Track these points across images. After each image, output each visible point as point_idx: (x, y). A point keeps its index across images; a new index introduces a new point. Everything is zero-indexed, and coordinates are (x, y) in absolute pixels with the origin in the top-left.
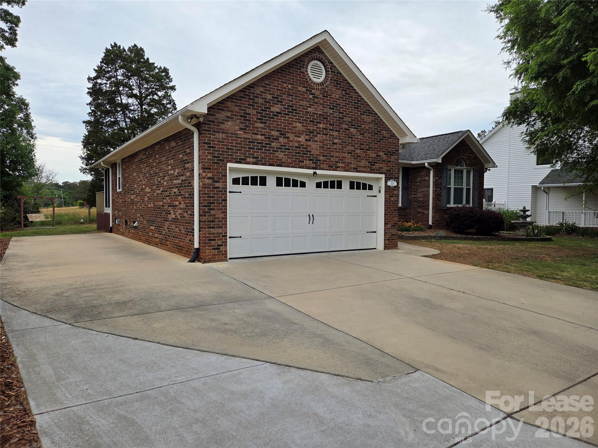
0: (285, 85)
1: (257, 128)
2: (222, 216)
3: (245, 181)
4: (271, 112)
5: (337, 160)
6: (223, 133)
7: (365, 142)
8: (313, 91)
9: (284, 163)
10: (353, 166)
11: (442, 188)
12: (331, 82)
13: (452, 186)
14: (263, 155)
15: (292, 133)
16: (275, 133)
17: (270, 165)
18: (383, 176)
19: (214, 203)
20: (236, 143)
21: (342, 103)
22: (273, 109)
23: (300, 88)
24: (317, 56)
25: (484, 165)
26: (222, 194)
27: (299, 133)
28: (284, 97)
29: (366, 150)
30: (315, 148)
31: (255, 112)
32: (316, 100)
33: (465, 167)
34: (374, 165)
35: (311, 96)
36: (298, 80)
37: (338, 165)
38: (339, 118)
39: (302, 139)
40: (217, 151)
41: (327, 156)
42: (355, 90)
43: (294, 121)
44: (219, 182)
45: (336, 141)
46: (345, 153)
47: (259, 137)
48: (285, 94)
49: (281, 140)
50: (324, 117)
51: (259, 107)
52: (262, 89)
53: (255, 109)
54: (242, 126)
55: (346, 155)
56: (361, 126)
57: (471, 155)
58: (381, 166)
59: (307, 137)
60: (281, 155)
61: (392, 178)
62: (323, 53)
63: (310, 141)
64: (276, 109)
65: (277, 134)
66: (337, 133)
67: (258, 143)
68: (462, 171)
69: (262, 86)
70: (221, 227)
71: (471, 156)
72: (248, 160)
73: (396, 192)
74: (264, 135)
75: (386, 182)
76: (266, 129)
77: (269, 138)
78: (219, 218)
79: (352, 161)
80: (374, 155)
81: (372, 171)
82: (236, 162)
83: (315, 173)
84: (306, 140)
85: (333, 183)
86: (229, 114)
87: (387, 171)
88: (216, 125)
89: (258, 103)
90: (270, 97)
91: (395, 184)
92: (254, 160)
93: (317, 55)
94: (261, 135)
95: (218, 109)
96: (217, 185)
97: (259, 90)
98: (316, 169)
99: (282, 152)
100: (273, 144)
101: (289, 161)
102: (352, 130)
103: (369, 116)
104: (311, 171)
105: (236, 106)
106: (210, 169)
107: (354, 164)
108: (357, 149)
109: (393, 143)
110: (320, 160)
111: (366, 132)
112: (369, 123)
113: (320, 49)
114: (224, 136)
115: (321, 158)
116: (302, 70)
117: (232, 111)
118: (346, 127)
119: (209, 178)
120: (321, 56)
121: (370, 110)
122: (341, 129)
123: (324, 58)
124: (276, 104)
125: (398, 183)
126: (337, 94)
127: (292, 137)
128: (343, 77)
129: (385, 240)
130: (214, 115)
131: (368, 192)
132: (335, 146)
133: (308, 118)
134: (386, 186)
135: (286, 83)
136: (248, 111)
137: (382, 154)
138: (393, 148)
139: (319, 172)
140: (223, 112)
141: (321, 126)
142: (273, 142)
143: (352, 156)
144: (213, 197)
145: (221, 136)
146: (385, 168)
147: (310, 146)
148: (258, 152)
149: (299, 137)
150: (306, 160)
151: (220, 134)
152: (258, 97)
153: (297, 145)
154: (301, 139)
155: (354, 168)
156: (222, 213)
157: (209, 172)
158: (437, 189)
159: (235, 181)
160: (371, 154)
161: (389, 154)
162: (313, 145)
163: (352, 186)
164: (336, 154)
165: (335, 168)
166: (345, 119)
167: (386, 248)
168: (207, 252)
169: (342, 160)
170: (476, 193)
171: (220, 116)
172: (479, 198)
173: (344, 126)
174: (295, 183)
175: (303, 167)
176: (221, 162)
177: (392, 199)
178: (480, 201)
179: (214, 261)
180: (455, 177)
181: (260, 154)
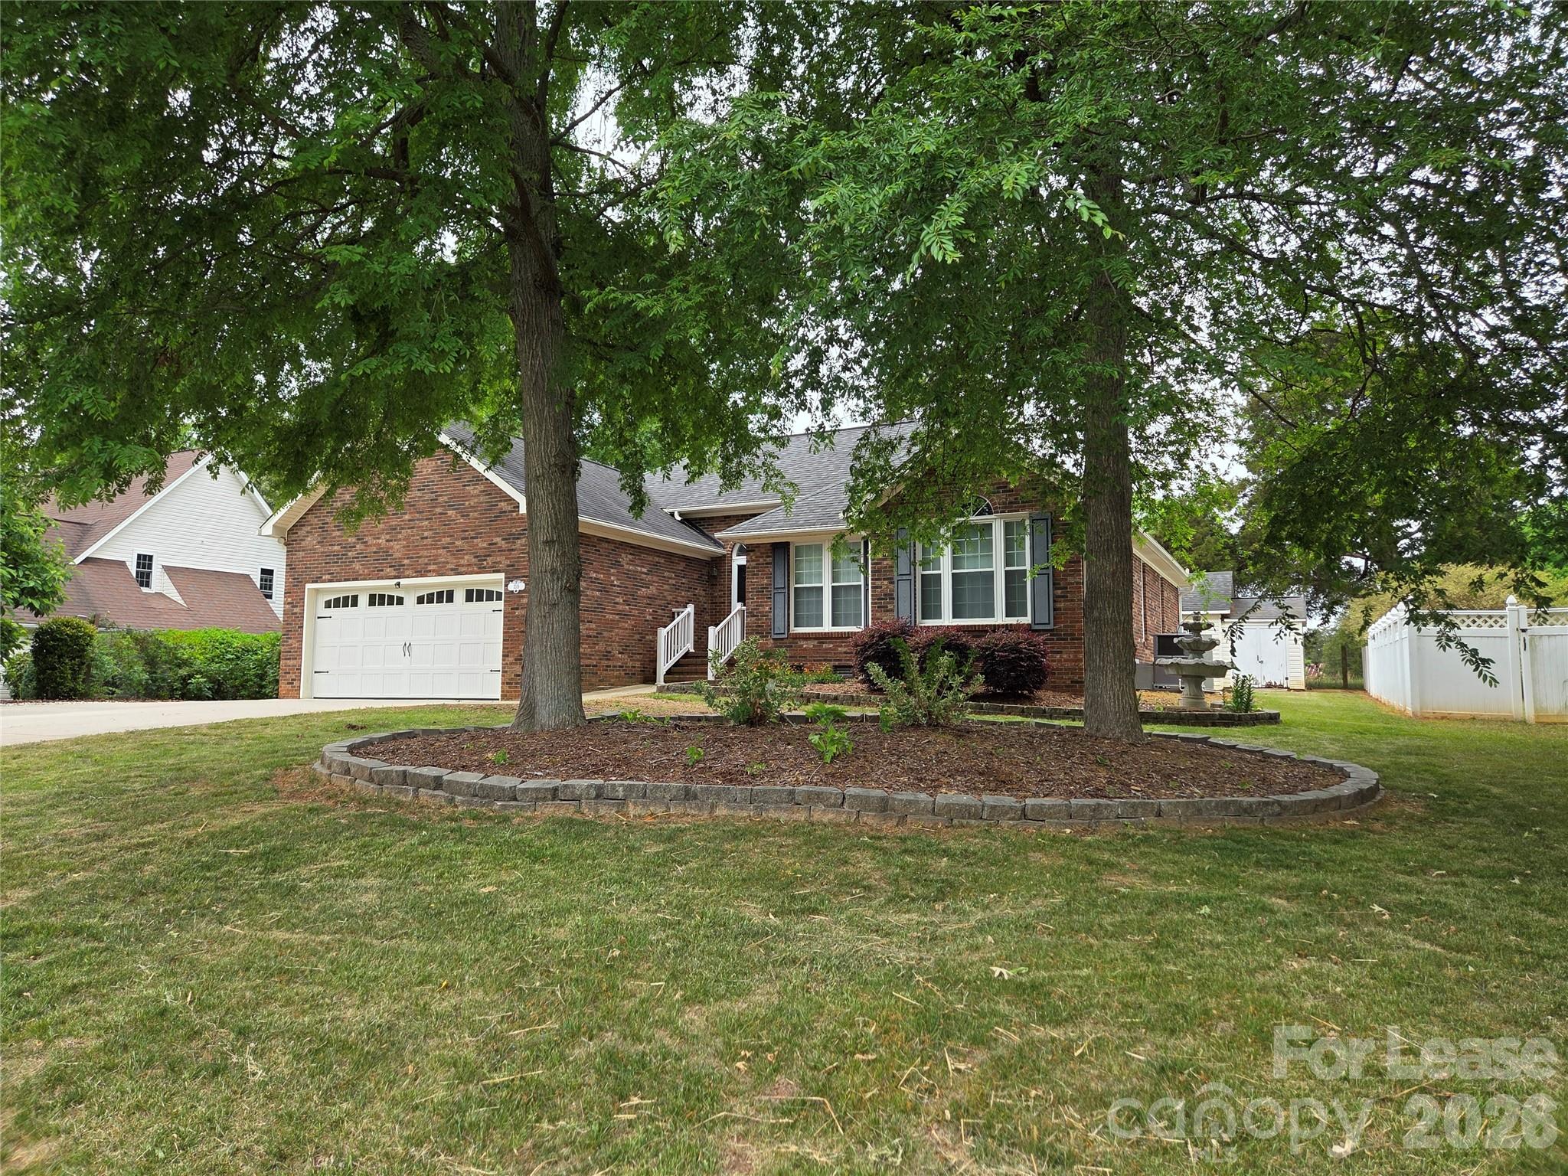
1: (334, 537)
2: (297, 645)
3: (337, 603)
6: (303, 550)
7: (469, 527)
9: (361, 575)
10: (450, 566)
11: (896, 578)
13: (946, 571)
14: (338, 569)
15: (371, 535)
17: (345, 580)
19: (291, 631)
20: (314, 560)
21: (436, 477)
26: (299, 620)
27: (378, 534)
29: (472, 538)
30: (397, 549)
33: (995, 515)
34: (485, 560)
37: (429, 568)
38: (432, 500)
39: (382, 540)
40: (297, 572)
41: (413, 558)
44: (297, 607)
45: (426, 534)
46: (440, 548)
47: (336, 548)
49: (358, 547)
50: (412, 504)
54: (319, 539)
55: (440, 551)
56: (464, 504)
58: (498, 559)
59: (388, 537)
60: (357, 566)
61: (517, 578)
63: (392, 541)
65: (354, 540)
66: (427, 523)
67: (334, 555)
68: (987, 528)
70: (296, 659)
72: (324, 577)
73: (525, 601)
74: (341, 544)
75: (507, 586)
76: (342, 537)
77: (345, 547)
78: (294, 648)
79: (450, 559)
80: (485, 545)
81: (482, 570)
82: (313, 582)
83: (400, 584)
84: (387, 541)
85: (440, 594)
86: (309, 528)
87: (508, 566)
88: (299, 544)
91: (522, 586)
94: (338, 545)
95: (301, 525)
96: (295, 610)
97: (336, 493)
98: (399, 577)
99: (359, 561)
100: (350, 554)
101: (366, 571)
102: (450, 513)
103: (479, 484)
104: (397, 582)
105: (316, 517)
106: (290, 593)
107: (452, 563)
108: (457, 539)
110: (404, 565)
111: (471, 511)
112: (479, 495)
114: (304, 554)
115: (406, 562)
117: (313, 524)
118: (442, 510)
119: (289, 603)
122: (434, 515)
126: (429, 468)
127: (370, 540)
129: (503, 683)
130: (298, 533)
131: (495, 604)
132: (425, 542)
134: (507, 592)
136: (327, 520)
137: (499, 540)
138: (521, 526)
139: (403, 581)
140: (304, 528)
141: (407, 517)
142: (350, 551)
143: (448, 551)
144: (290, 624)
146: (505, 562)
147: (392, 548)
148: (333, 566)
149: (379, 538)
150: (387, 567)
151: (301, 553)
152: (337, 501)
153: (375, 549)
154: (380, 541)
156: (297, 642)
158: (878, 583)
159: (328, 605)
160: (481, 543)
161: (511, 538)
162: (396, 546)
163: (469, 597)
164: (425, 553)
165: (422, 573)
166: (441, 499)
167: (504, 697)
168: (283, 686)
169: (434, 560)
170: (1043, 583)
171: (302, 533)
172: (1055, 596)
173: (438, 510)
174: (391, 600)
175: (382, 578)
176: (300, 584)
177: (517, 613)
178: (1061, 605)
179: (287, 698)
180: (957, 547)
181: (335, 569)
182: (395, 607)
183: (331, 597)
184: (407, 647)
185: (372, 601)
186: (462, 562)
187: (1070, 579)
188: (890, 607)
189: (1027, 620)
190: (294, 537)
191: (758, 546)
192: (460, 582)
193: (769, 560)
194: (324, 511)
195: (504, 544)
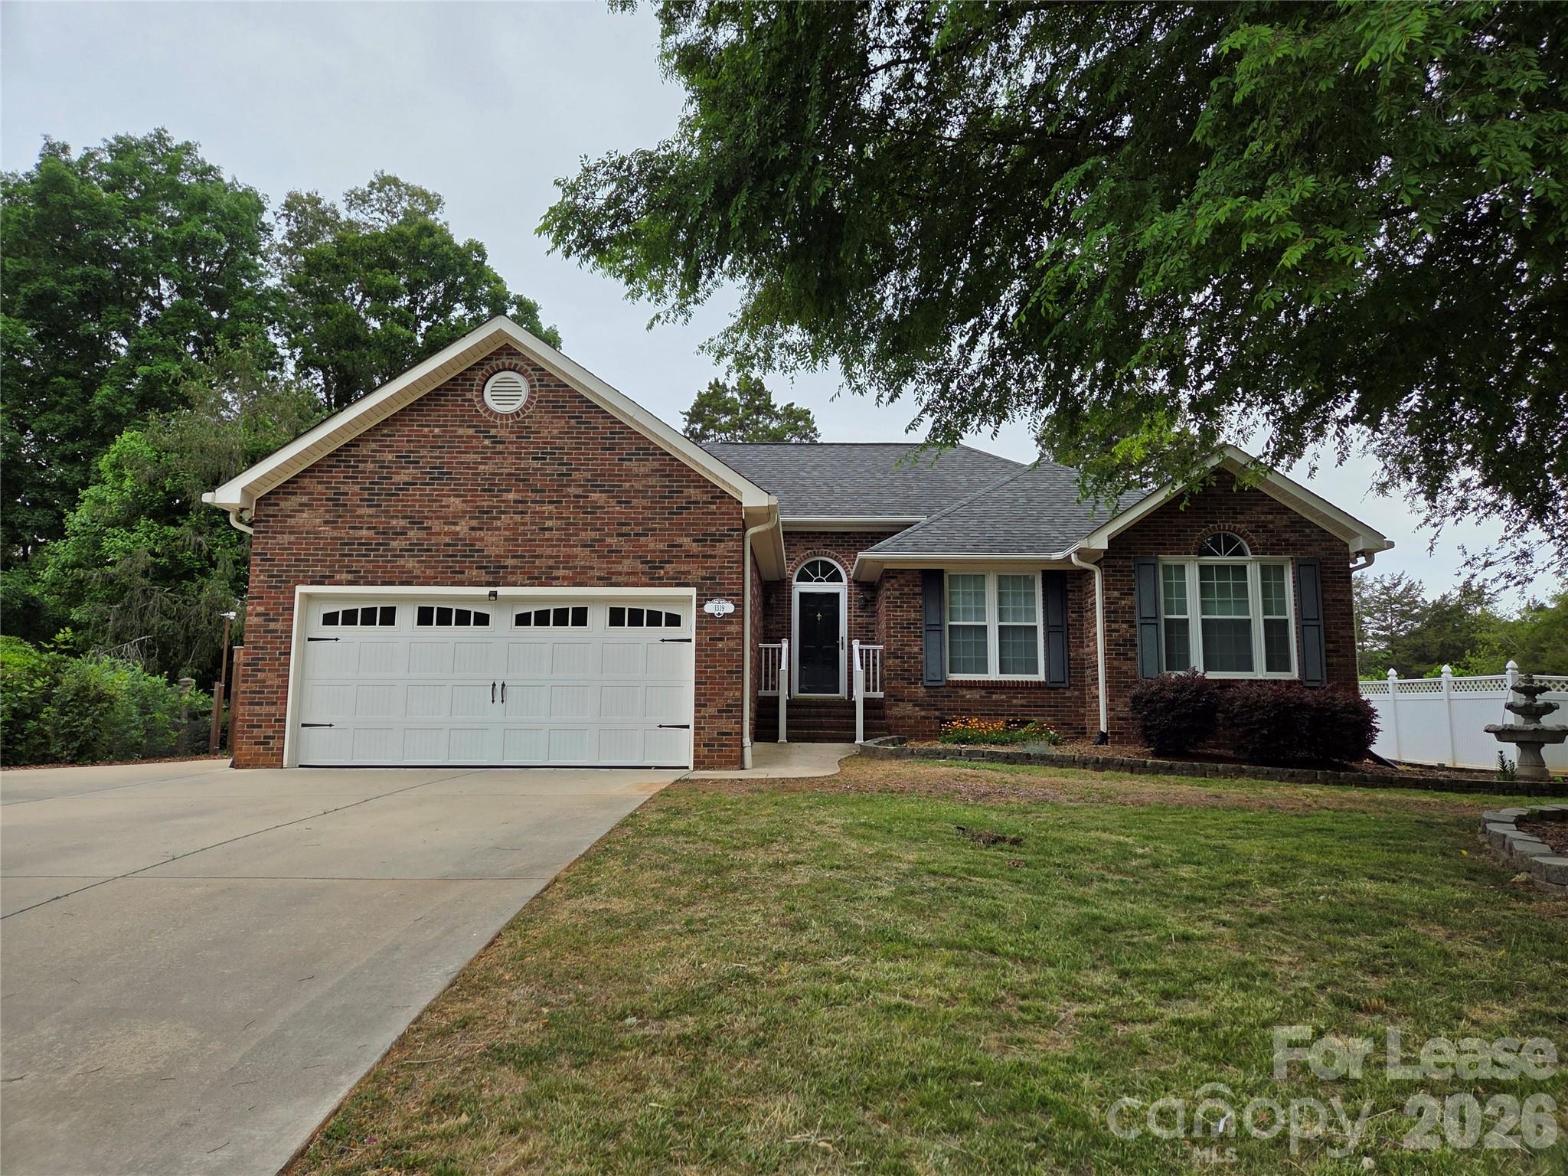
0: (426, 430)
1: (361, 516)
2: (277, 682)
3: (350, 618)
4: (393, 484)
5: (551, 562)
6: (291, 533)
7: (632, 519)
8: (493, 432)
9: (418, 577)
10: (596, 573)
11: (1137, 621)
12: (537, 407)
13: (1194, 616)
14: (370, 566)
15: (438, 518)
16: (399, 523)
18: (692, 592)
19: (264, 659)
20: (316, 549)
21: (568, 443)
22: (396, 479)
23: (461, 431)
24: (503, 363)
25: (1347, 545)
26: (282, 643)
27: (454, 517)
28: (424, 452)
29: (636, 535)
30: (493, 543)
31: (356, 488)
32: (500, 447)
33: (1250, 556)
34: (662, 568)
35: (487, 442)
36: (456, 416)
37: (555, 573)
38: (559, 475)
39: (462, 527)
40: (276, 565)
41: (524, 557)
42: (605, 412)
43: (444, 496)
44: (276, 620)
45: (549, 524)
46: (576, 546)
47: (364, 533)
48: (424, 447)
49: (411, 534)
50: (520, 479)
51: (368, 478)
52: (373, 446)
53: (358, 483)
54: (328, 517)
55: (578, 550)
56: (620, 486)
57: (1270, 517)
58: (684, 568)
59: (474, 523)
60: (410, 563)
61: (720, 595)
62: (520, 354)
63: (481, 529)
64: (403, 477)
65: (403, 523)
66: (551, 507)
67: (360, 544)
68: (1241, 571)
69: (373, 441)
70: (275, 703)
71: (1272, 522)
72: (338, 577)
73: (734, 629)
74: (375, 528)
75: (700, 606)
76: (378, 517)
77: (384, 533)
78: (272, 686)
79: (595, 562)
80: (661, 546)
81: (655, 581)
82: (313, 583)
83: (494, 594)
84: (472, 529)
85: (561, 613)
86: (305, 499)
87: (704, 578)
88: (280, 521)
89: (365, 472)
90: (390, 457)
91: (729, 608)
92: (350, 577)
93: (505, 360)
94: (369, 528)
95: (284, 493)
96: (272, 626)
97: (365, 450)
98: (496, 585)
99: (413, 556)
100: (394, 544)
102: (594, 496)
103: (647, 460)
104: (485, 591)
105: (318, 483)
106: (262, 598)
107: (599, 569)
108: (610, 535)
109: (722, 513)
110: (506, 567)
111: (634, 497)
112: (647, 476)
113: (510, 348)
114: (292, 538)
115: (509, 562)
116: (468, 396)
117: (312, 494)
118: (579, 491)
119: (258, 615)
120: (514, 362)
121: (648, 449)
122: (564, 497)
123: (521, 363)
124: (403, 468)
125: (740, 606)
126: (552, 428)
127: (436, 525)
128: (573, 391)
129: (697, 745)
130: (278, 505)
131: (664, 631)
132: (547, 535)
133: (479, 485)
134: (701, 616)
135: (429, 426)
136: (343, 488)
137: (686, 541)
138: (724, 525)
139: (502, 591)
140: (293, 498)
141: (511, 496)
142: (394, 540)
143: (592, 552)
144: (262, 648)
145: (287, 538)
146: (697, 572)
147: (482, 540)
148: (358, 561)
149: (455, 524)
150: (471, 568)
151: (286, 536)
152: (366, 462)
153: (447, 540)
154: (458, 528)
155: (600, 578)
156: (279, 676)
157: (259, 604)
158: (1114, 626)
159: (330, 619)
160: (652, 544)
161: (707, 539)
162: (489, 537)
163: (616, 618)
164: (548, 552)
165: (542, 580)
166: (575, 475)
167: (699, 764)
168: (244, 746)
169: (567, 562)
170: (1313, 634)
171: (289, 504)
172: (1327, 651)
173: (572, 490)
174: (463, 618)
175: (461, 584)
176: (284, 585)
177: (720, 645)
178: (1335, 660)
179: (256, 766)
180: (1204, 590)
181: (363, 565)
182: (472, 630)
183: (340, 608)
184: (499, 691)
185: (424, 617)
186: (619, 568)
187: (1342, 633)
188: (1130, 654)
189: (1294, 674)
190: (271, 510)
191: (902, 571)
192: (598, 595)
193: (918, 590)
194: (338, 474)
195: (695, 548)
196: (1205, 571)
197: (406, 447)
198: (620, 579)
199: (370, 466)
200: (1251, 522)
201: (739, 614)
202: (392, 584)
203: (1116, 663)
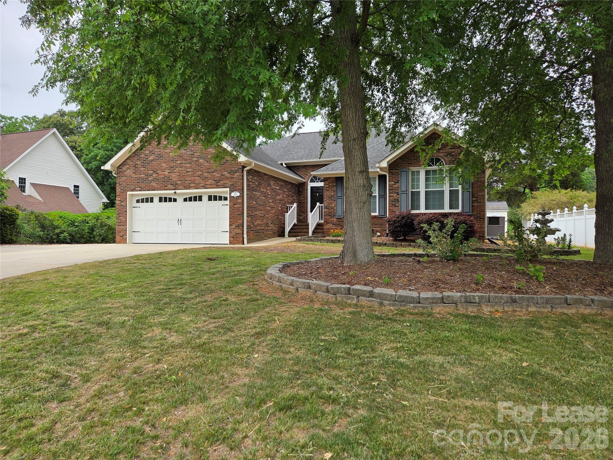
1: (141, 171)
2: (124, 219)
3: (143, 201)
7: (211, 167)
10: (201, 185)
11: (400, 193)
13: (422, 190)
14: (144, 185)
15: (160, 170)
16: (151, 172)
17: (148, 190)
18: (228, 189)
19: (121, 213)
20: (131, 181)
22: (149, 159)
26: (125, 208)
27: (164, 169)
29: (212, 172)
30: (174, 177)
31: (140, 162)
33: (445, 166)
34: (219, 182)
39: (166, 173)
40: (122, 186)
41: (182, 181)
43: (161, 163)
45: (189, 170)
47: (142, 175)
49: (154, 175)
51: (143, 159)
54: (134, 171)
55: (196, 178)
57: (453, 150)
58: (226, 182)
59: (169, 171)
60: (154, 184)
61: (236, 190)
63: (171, 173)
64: (151, 158)
65: (152, 172)
66: (189, 165)
67: (141, 179)
70: (124, 226)
71: (454, 152)
72: (137, 189)
73: (241, 201)
74: (145, 174)
75: (230, 194)
76: (145, 170)
77: (147, 175)
79: (201, 181)
80: (219, 175)
81: (218, 187)
82: (132, 191)
83: (175, 192)
84: (169, 173)
85: (195, 197)
86: (128, 166)
87: (231, 185)
88: (123, 173)
89: (142, 157)
90: (148, 152)
91: (238, 194)
92: (139, 189)
95: (123, 165)
96: (122, 204)
98: (175, 189)
99: (155, 182)
100: (150, 178)
101: (159, 186)
102: (200, 160)
104: (173, 192)
105: (131, 161)
106: (119, 196)
107: (203, 183)
108: (205, 173)
114: (126, 178)
115: (179, 182)
119: (119, 201)
122: (192, 161)
124: (151, 155)
125: (241, 193)
127: (160, 172)
129: (230, 237)
130: (122, 168)
131: (223, 202)
132: (188, 174)
133: (170, 159)
134: (231, 197)
136: (137, 163)
137: (226, 173)
139: (177, 191)
140: (125, 166)
141: (178, 162)
143: (200, 178)
145: (124, 178)
146: (229, 183)
147: (171, 176)
149: (165, 171)
150: (169, 185)
153: (163, 176)
155: (203, 186)
157: (119, 198)
158: (392, 195)
159: (138, 201)
160: (217, 175)
161: (232, 172)
162: (173, 175)
163: (210, 198)
164: (189, 179)
165: (188, 188)
166: (195, 154)
167: (230, 243)
168: (118, 238)
169: (193, 182)
170: (467, 195)
171: (124, 168)
172: (472, 201)
173: (195, 159)
174: (170, 200)
175: (167, 190)
176: (124, 192)
177: (236, 206)
178: (475, 204)
179: (120, 243)
180: (427, 180)
181: (142, 185)
182: (172, 203)
183: (140, 198)
184: (180, 221)
185: (161, 200)
186: (208, 183)
187: (479, 194)
188: (397, 205)
189: (459, 210)
190: (120, 170)
191: (329, 178)
192: (205, 192)
193: (334, 184)
194: (135, 158)
195: (228, 175)
196: (427, 172)
197: (151, 149)
198: (208, 186)
199: (143, 155)
200: (445, 153)
201: (242, 196)
202: (150, 190)
203: (391, 208)
